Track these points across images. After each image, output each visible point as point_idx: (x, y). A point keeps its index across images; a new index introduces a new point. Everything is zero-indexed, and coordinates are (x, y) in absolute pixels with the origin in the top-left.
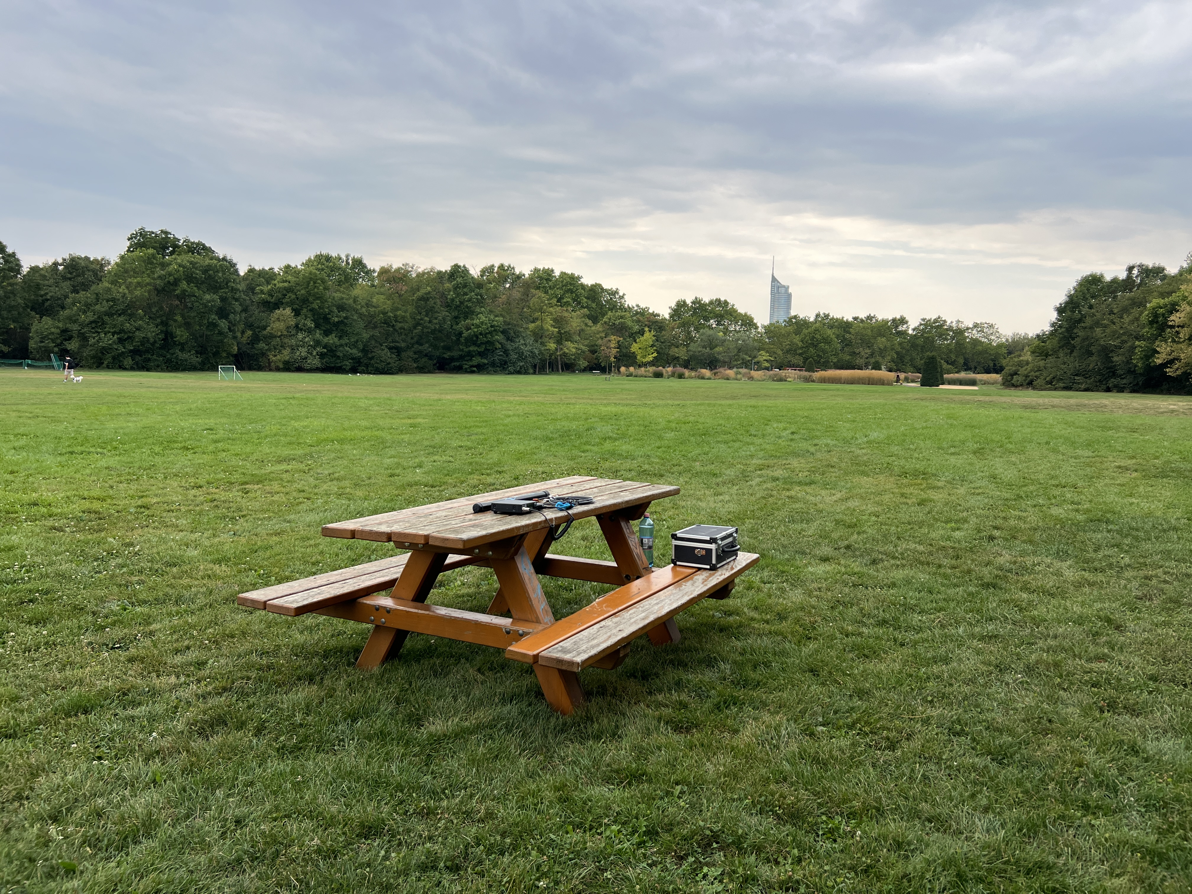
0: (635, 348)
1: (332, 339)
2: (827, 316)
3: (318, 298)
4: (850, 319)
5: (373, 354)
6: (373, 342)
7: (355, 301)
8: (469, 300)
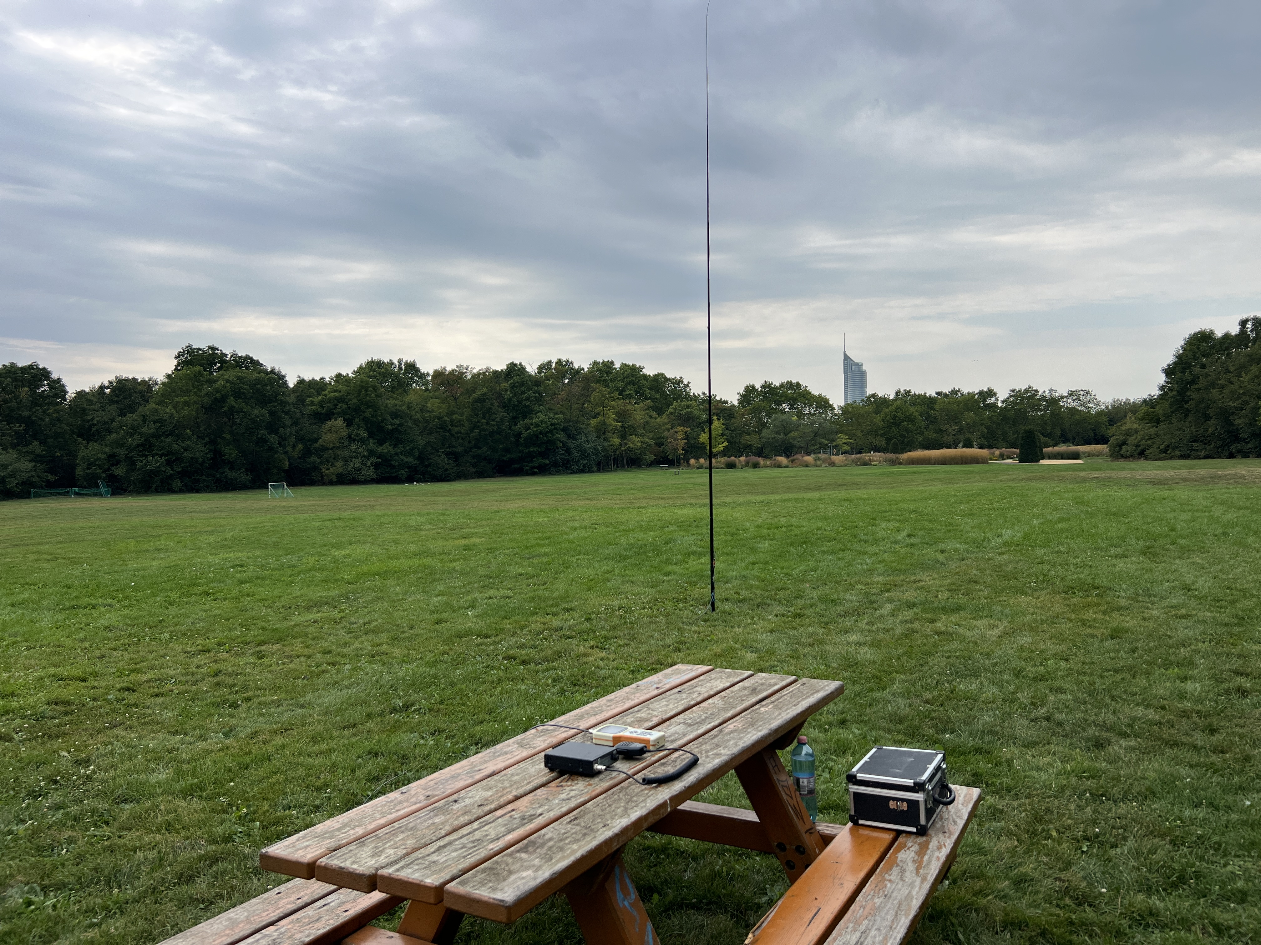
0: (704, 438)
1: (386, 448)
2: (908, 392)
3: (369, 407)
4: (934, 395)
5: (430, 461)
6: (429, 449)
7: (409, 408)
8: (528, 399)
